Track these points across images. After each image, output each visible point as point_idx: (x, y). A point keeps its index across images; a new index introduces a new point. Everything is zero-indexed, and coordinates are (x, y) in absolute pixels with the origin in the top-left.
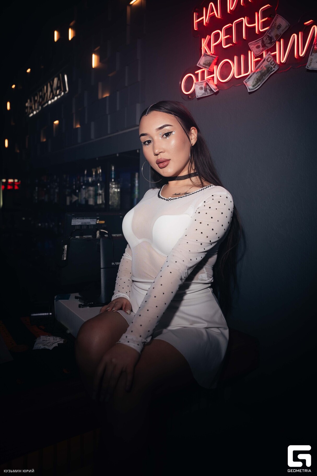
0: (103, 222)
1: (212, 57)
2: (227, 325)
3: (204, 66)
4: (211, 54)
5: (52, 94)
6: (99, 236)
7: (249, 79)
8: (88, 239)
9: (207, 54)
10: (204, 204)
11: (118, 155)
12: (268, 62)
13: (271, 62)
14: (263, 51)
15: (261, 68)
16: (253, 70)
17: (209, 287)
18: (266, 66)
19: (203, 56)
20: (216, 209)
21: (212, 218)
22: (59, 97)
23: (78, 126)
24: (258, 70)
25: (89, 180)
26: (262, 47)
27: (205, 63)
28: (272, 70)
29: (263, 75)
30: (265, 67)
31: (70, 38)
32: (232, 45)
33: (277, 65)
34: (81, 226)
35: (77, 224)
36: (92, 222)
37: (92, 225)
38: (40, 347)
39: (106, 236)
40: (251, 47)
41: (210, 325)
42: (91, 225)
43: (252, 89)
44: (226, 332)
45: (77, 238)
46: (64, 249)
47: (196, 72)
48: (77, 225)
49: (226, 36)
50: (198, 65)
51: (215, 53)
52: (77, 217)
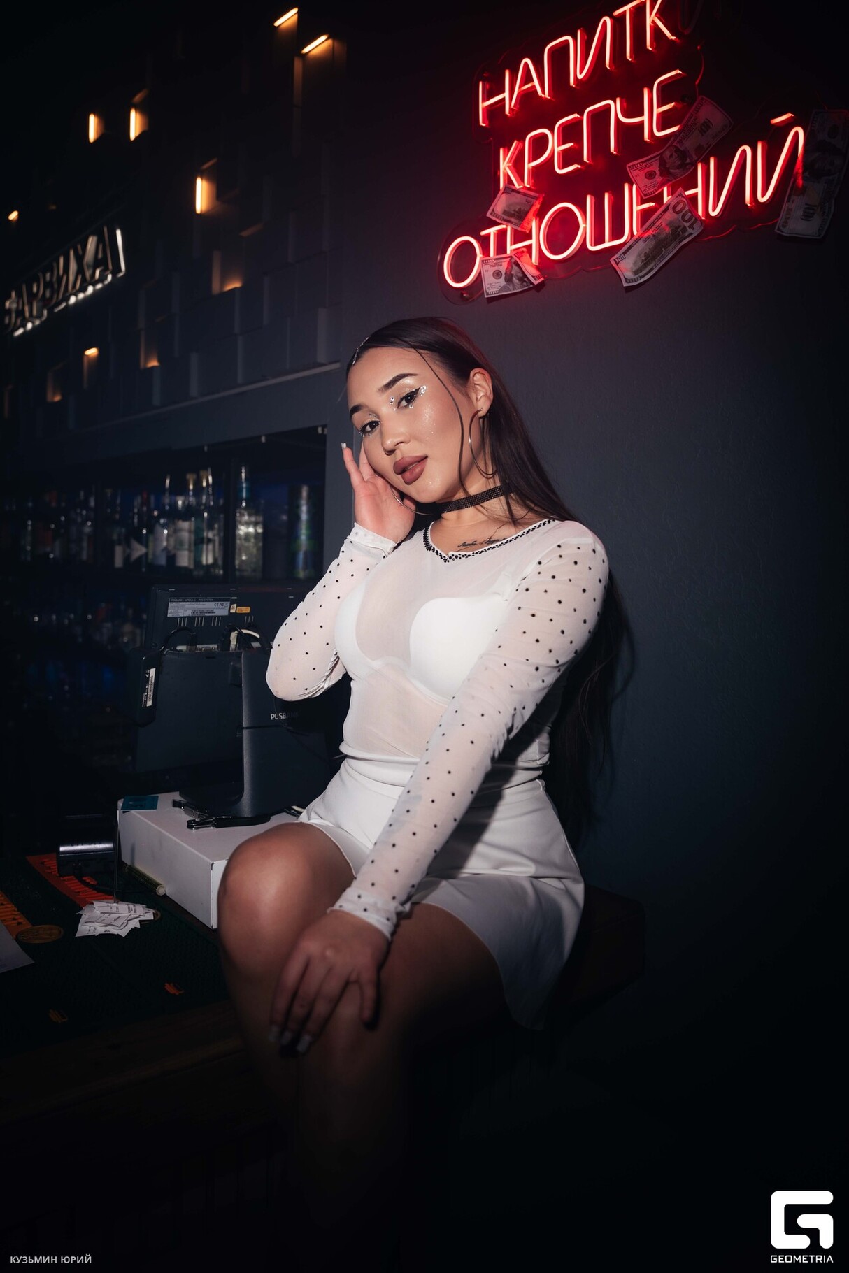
0: (246, 610)
1: (525, 195)
2: (580, 874)
3: (506, 217)
4: (525, 188)
5: (80, 278)
6: (236, 645)
7: (624, 253)
8: (209, 655)
9: (513, 187)
10: (540, 568)
11: (263, 439)
12: (677, 213)
13: (683, 212)
14: (662, 185)
15: (658, 227)
16: (635, 232)
17: (539, 777)
18: (669, 224)
19: (503, 193)
20: (570, 580)
21: (560, 602)
22: (99, 286)
23: (154, 363)
24: (651, 232)
25: (176, 503)
26: (661, 175)
27: (506, 209)
28: (687, 234)
29: (660, 245)
30: (667, 225)
31: (134, 133)
32: (579, 166)
33: (699, 223)
34: (190, 619)
35: (181, 615)
36: (219, 609)
37: (218, 617)
38: (95, 929)
39: (256, 645)
40: (632, 173)
41: (543, 871)
42: (215, 617)
43: (632, 280)
44: (579, 890)
45: (181, 651)
46: (149, 677)
47: (483, 233)
48: (181, 618)
49: (564, 143)
50: (488, 215)
51: (534, 185)
52: (182, 595)
